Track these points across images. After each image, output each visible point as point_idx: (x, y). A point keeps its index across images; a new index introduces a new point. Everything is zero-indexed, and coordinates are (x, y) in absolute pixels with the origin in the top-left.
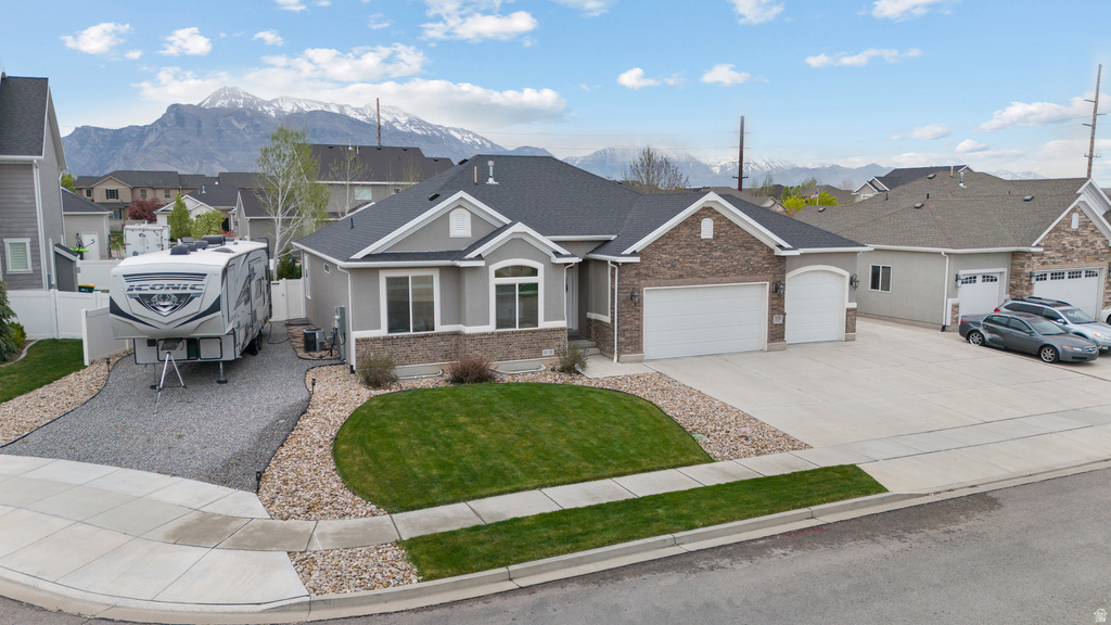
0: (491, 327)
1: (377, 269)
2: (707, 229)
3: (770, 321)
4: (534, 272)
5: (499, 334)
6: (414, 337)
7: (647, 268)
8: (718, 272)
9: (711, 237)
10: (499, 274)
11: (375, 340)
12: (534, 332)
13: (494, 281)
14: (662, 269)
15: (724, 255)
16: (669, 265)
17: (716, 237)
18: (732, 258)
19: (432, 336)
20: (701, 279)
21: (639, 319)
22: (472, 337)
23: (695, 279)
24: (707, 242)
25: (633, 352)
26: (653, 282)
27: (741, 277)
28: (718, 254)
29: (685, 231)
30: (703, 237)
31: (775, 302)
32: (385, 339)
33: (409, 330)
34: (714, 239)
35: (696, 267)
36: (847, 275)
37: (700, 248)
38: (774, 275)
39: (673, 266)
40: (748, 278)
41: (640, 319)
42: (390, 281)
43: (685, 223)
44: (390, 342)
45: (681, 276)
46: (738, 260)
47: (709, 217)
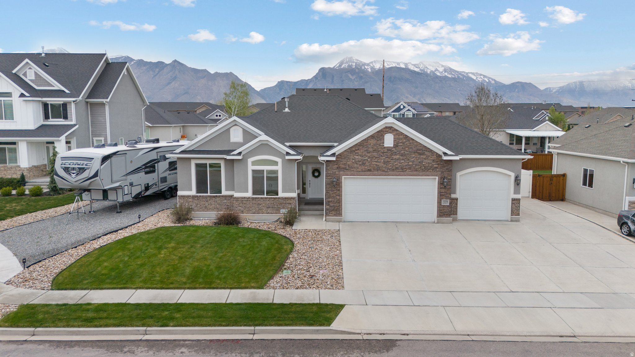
0: (249, 194)
1: (190, 159)
2: (389, 141)
3: (439, 202)
4: (276, 163)
5: (253, 199)
6: (209, 196)
7: (345, 164)
8: (397, 168)
9: (392, 146)
10: (254, 163)
11: (188, 197)
12: (275, 198)
13: (251, 168)
14: (355, 165)
15: (401, 158)
16: (361, 163)
17: (396, 146)
18: (409, 160)
19: (219, 197)
20: (384, 173)
21: (339, 195)
22: (237, 199)
23: (380, 172)
24: (389, 149)
25: (335, 215)
26: (349, 173)
27: (415, 173)
28: (398, 157)
29: (373, 142)
30: (385, 146)
31: (443, 190)
32: (194, 197)
33: (208, 193)
34: (394, 147)
35: (381, 165)
36: (513, 175)
37: (383, 153)
38: (442, 172)
39: (364, 164)
40: (421, 173)
41: (340, 195)
42: (197, 165)
43: (372, 137)
44: (196, 198)
45: (369, 170)
46: (413, 162)
47: (390, 133)
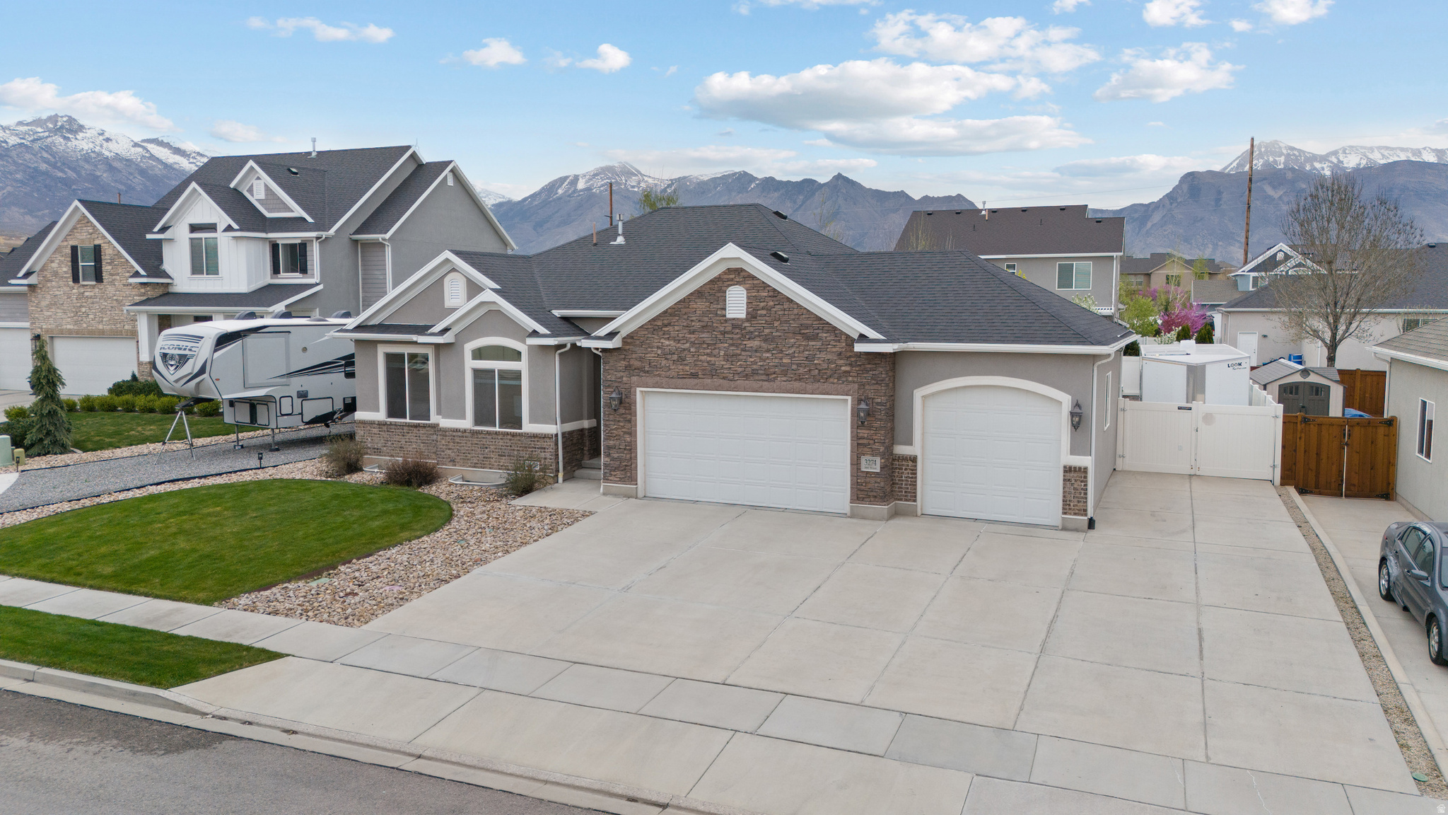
0: (467, 423)
1: (375, 343)
2: (736, 303)
3: (855, 463)
4: (516, 355)
5: (473, 433)
6: (409, 425)
7: (641, 359)
8: (755, 372)
9: (743, 316)
10: (479, 354)
11: (372, 423)
12: (514, 435)
13: (470, 364)
14: (664, 362)
15: (765, 345)
16: (675, 357)
17: (752, 316)
18: (781, 351)
19: (424, 426)
20: (725, 382)
21: (630, 434)
22: (445, 432)
23: (718, 381)
24: (736, 324)
25: (622, 480)
26: (650, 380)
27: (797, 384)
28: (755, 343)
29: (700, 305)
30: (729, 316)
31: (864, 433)
32: (381, 424)
33: (406, 418)
34: (747, 320)
35: (720, 362)
36: (1066, 400)
37: (724, 333)
38: (862, 385)
39: (681, 360)
40: (809, 387)
41: (632, 433)
42: (390, 358)
43: (699, 293)
44: (385, 428)
45: (694, 376)
46: (792, 356)
47: (738, 283)
